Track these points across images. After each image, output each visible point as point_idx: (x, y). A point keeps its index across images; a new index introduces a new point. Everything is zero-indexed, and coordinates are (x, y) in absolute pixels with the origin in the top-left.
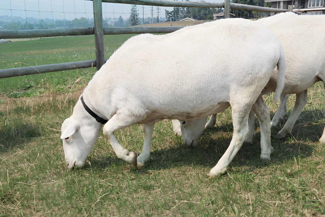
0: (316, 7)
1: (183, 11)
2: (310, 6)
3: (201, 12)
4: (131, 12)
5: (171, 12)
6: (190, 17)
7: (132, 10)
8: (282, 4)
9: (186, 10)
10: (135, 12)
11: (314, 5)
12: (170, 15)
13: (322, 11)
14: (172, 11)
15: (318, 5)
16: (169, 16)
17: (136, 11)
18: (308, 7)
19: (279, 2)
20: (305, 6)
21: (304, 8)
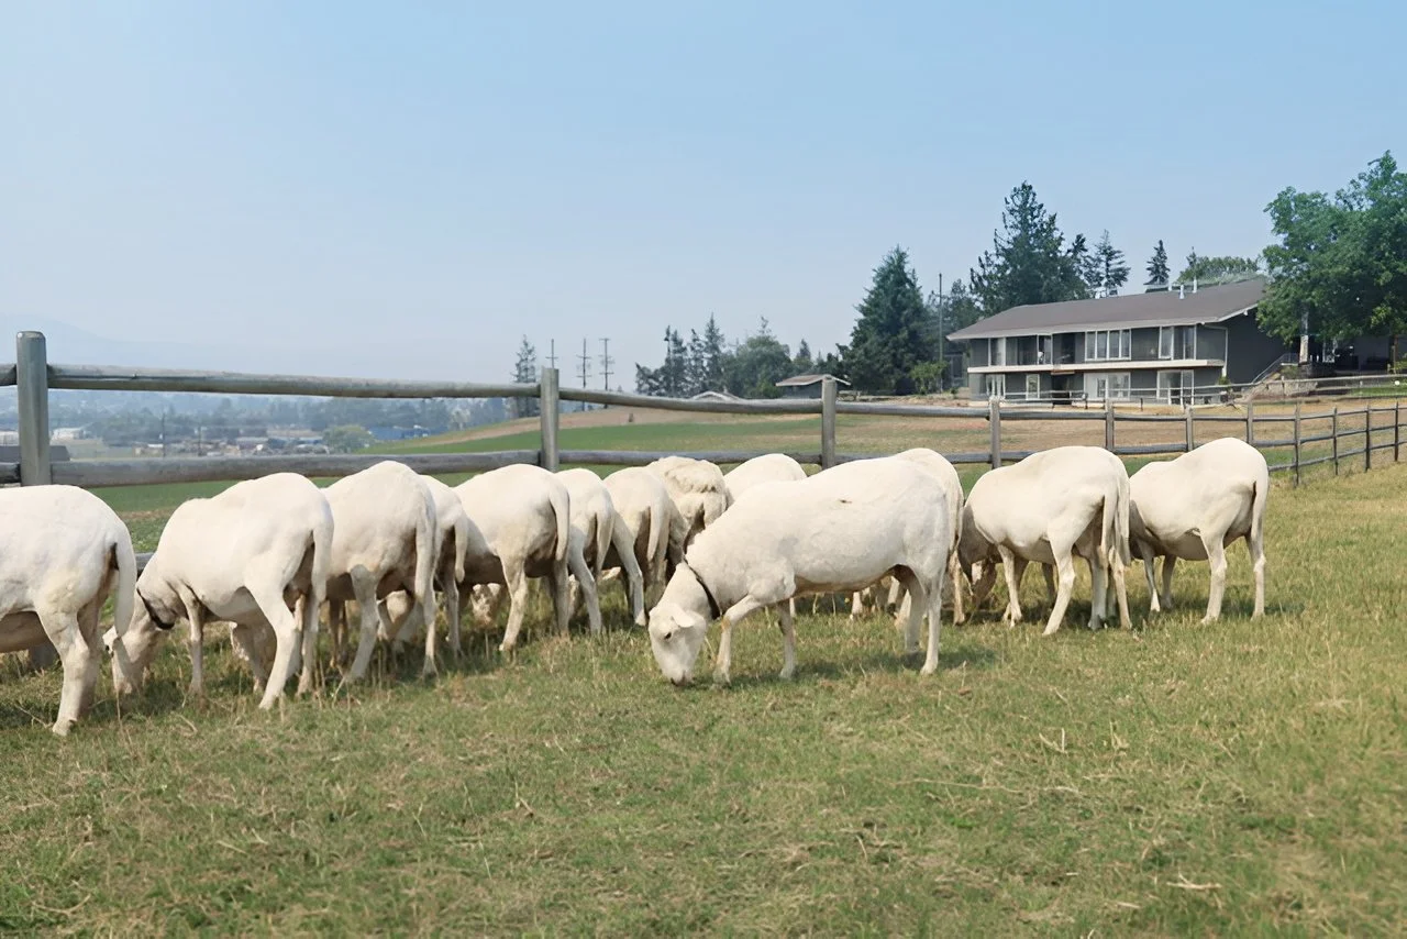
0: (1108, 358)
1: (696, 367)
2: (1091, 355)
3: (760, 372)
4: (517, 373)
5: (656, 371)
6: (720, 390)
7: (518, 365)
8: (1002, 348)
9: (709, 365)
10: (529, 372)
11: (1102, 354)
12: (651, 381)
13: (1129, 374)
14: (658, 367)
15: (1114, 353)
16: (650, 384)
17: (533, 367)
18: (1086, 360)
19: (995, 341)
20: (1077, 357)
21: (1071, 361)
